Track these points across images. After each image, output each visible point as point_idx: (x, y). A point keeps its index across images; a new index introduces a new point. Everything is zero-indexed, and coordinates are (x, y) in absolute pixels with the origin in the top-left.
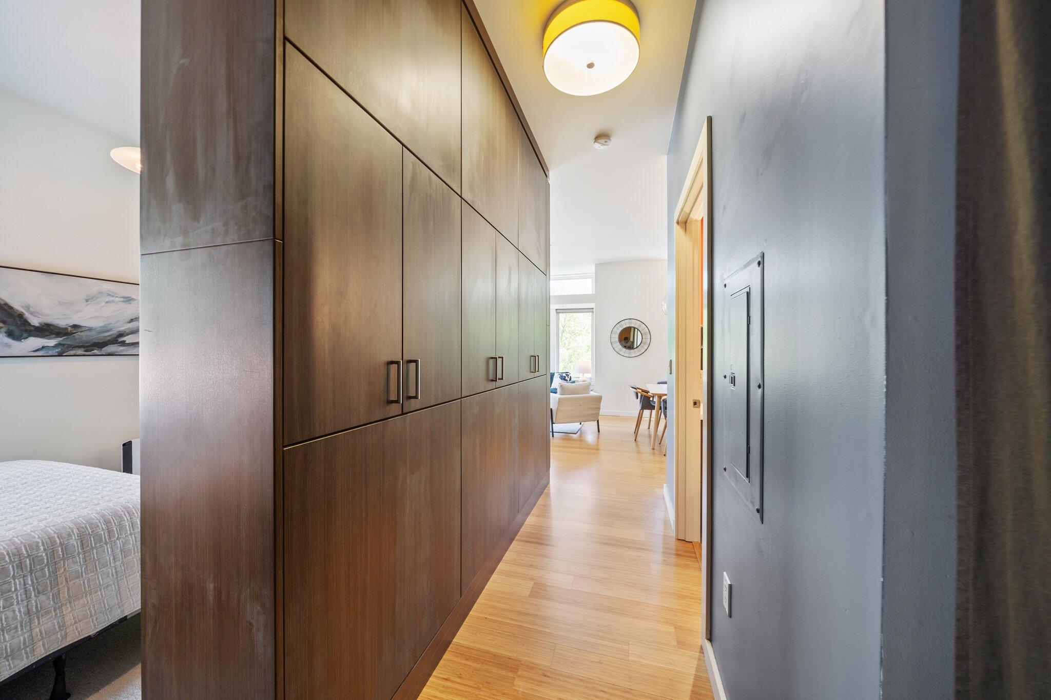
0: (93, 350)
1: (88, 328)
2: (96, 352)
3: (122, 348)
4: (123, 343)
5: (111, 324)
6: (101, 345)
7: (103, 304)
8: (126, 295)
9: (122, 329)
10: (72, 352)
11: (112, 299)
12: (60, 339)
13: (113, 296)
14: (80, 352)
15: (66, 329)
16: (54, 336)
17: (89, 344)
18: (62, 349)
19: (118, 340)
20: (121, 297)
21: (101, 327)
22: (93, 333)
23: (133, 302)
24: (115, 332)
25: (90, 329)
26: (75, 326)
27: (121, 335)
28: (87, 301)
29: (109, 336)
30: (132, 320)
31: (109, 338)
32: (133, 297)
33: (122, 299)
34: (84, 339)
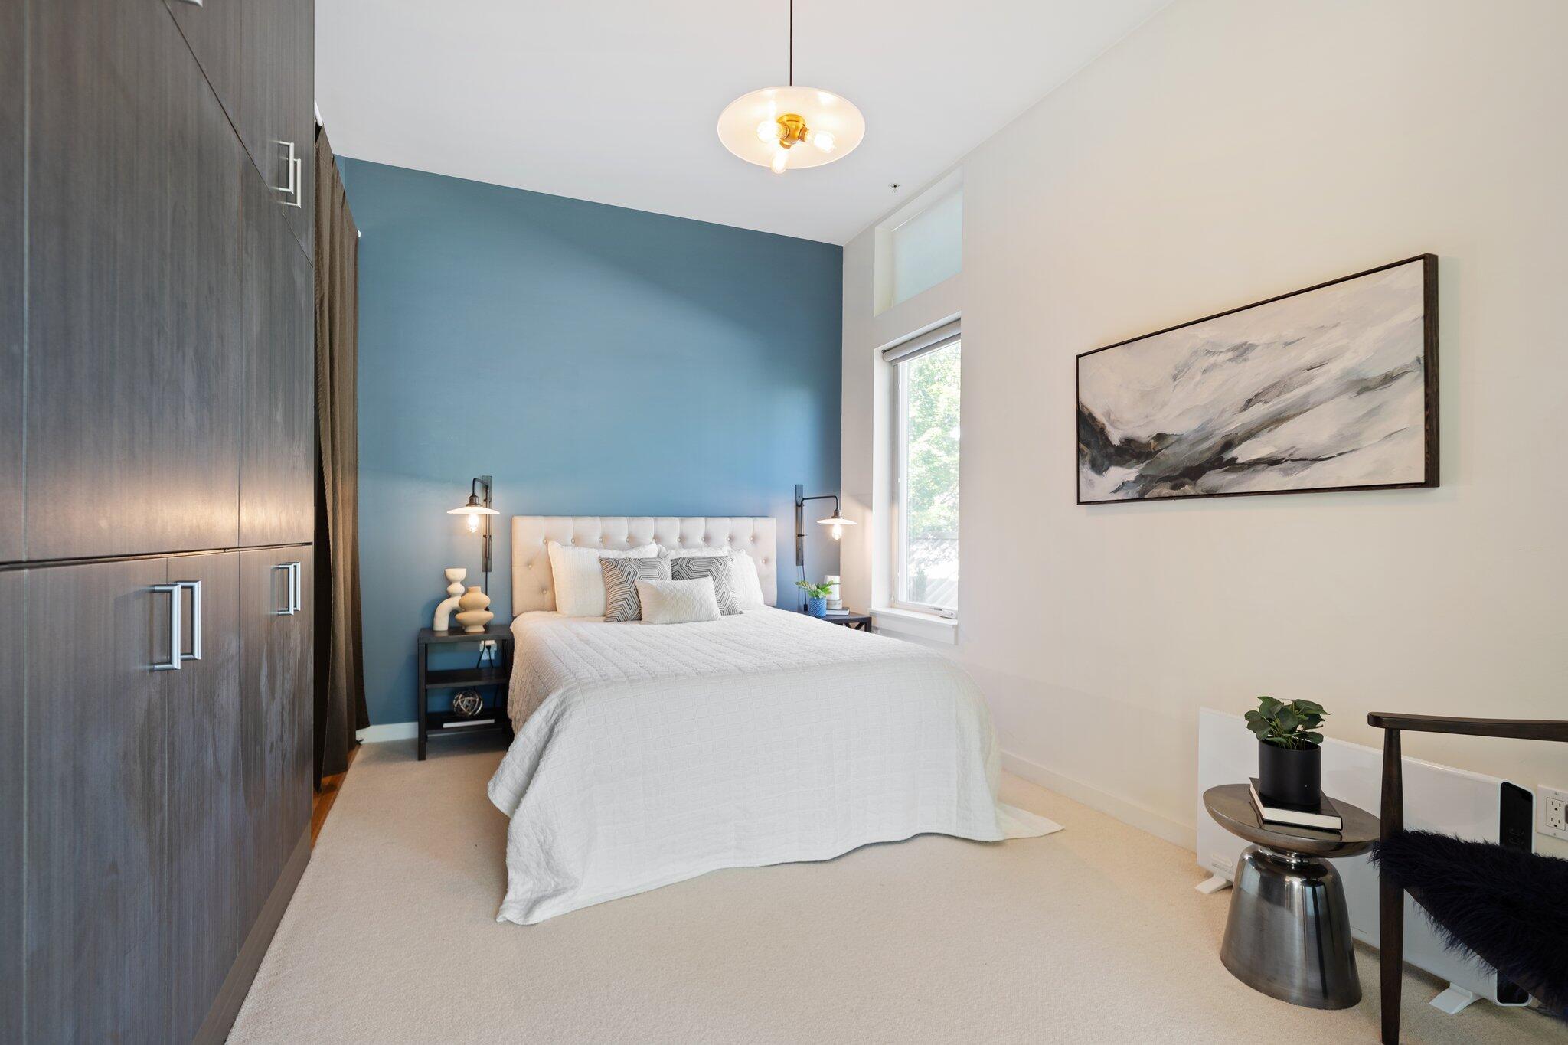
0: (1183, 485)
1: (1176, 437)
2: (1188, 489)
3: (1230, 477)
4: (1233, 465)
5: (1210, 420)
6: (1194, 472)
7: (1199, 377)
8: (1238, 341)
9: (1231, 428)
10: (1155, 492)
11: (1212, 359)
12: (1142, 466)
13: (1214, 353)
14: (1165, 490)
15: (1149, 444)
16: (1135, 461)
17: (1177, 473)
18: (1143, 485)
19: (1222, 458)
20: (1229, 350)
21: (1196, 431)
22: (1184, 446)
23: (1251, 355)
24: (1216, 439)
25: (1180, 439)
26: (1160, 437)
27: (1229, 444)
28: (1175, 378)
29: (1211, 448)
30: (1249, 401)
31: (1208, 455)
32: (1252, 340)
33: (1230, 355)
34: (1172, 461)
